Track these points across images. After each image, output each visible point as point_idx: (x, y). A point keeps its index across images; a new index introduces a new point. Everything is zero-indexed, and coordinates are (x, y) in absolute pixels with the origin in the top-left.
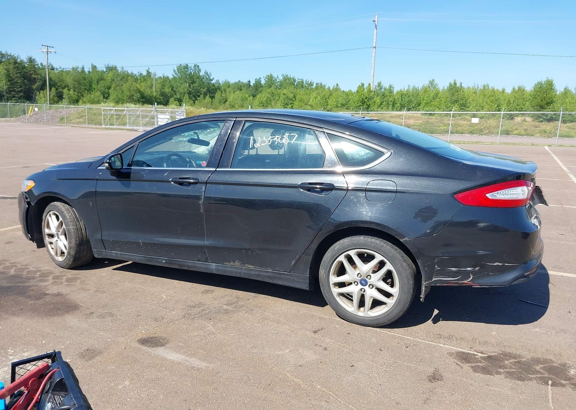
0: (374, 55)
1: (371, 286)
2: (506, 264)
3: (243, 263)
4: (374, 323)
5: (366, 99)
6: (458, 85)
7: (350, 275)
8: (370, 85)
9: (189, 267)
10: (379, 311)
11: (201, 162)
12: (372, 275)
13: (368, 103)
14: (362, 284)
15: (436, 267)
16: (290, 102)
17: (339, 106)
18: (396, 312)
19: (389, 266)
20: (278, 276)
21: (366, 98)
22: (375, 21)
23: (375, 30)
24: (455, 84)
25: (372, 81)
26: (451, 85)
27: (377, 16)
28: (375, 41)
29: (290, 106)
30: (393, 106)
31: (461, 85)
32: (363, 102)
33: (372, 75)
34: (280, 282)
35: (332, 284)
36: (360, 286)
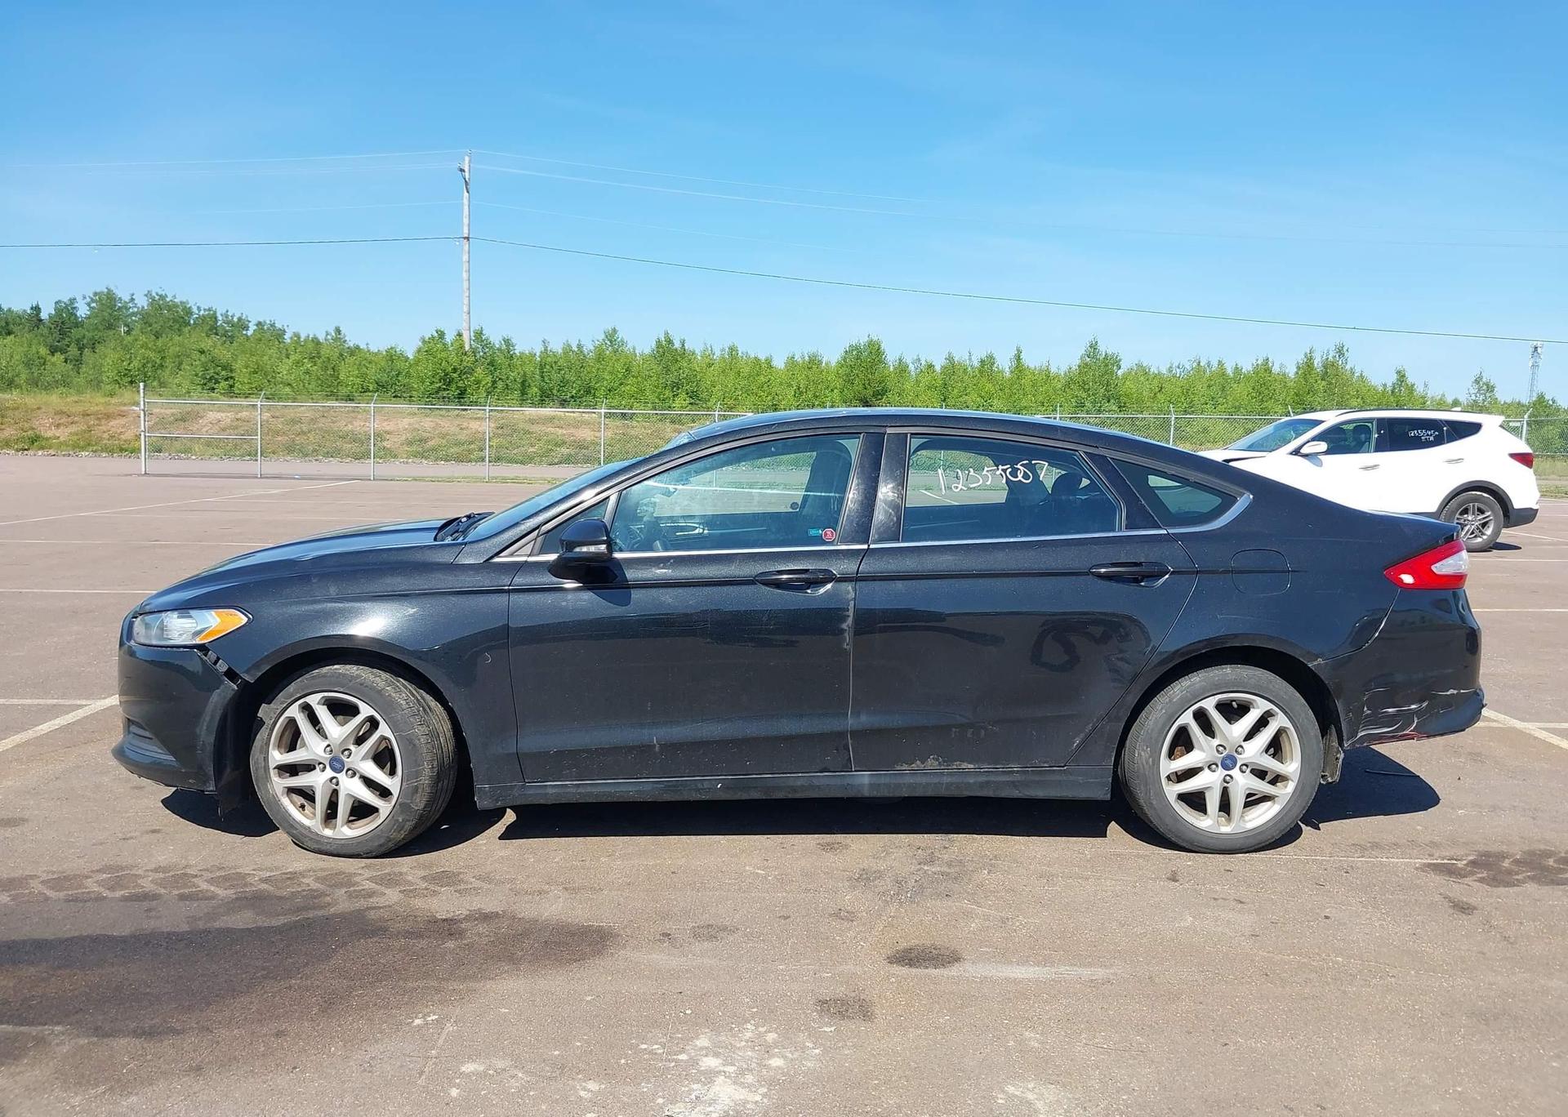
0: (465, 258)
1: (1243, 768)
2: (1462, 691)
5: (454, 373)
6: (677, 345)
7: (1202, 752)
8: (460, 335)
10: (1260, 816)
11: (820, 532)
13: (460, 384)
14: (1226, 767)
15: (1365, 709)
16: (223, 373)
17: (371, 389)
19: (1280, 721)
20: (1037, 778)
21: (455, 370)
22: (464, 171)
23: (466, 194)
24: (670, 342)
25: (465, 325)
26: (659, 342)
27: (467, 159)
28: (466, 221)
29: (224, 384)
30: (523, 393)
31: (683, 345)
32: (447, 381)
33: (466, 309)
34: (1040, 793)
35: (1165, 777)
36: (1221, 772)
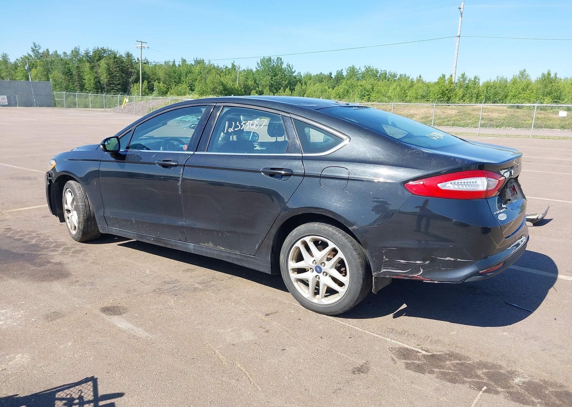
0: (457, 44)
1: (325, 274)
2: (458, 260)
3: (216, 244)
4: (328, 311)
5: (447, 91)
6: (552, 75)
7: (307, 262)
8: (451, 76)
9: (172, 245)
10: (332, 300)
11: (183, 146)
12: (326, 262)
13: (449, 95)
14: (317, 271)
15: (384, 257)
16: (367, 93)
17: (419, 98)
18: (347, 301)
19: (340, 255)
20: (245, 259)
21: (447, 90)
22: (461, 9)
23: (461, 18)
24: (549, 74)
25: (454, 72)
26: (543, 75)
27: (463, 3)
28: (459, 29)
29: (367, 97)
30: (477, 98)
31: (556, 75)
32: (443, 94)
33: (455, 65)
34: (247, 265)
35: (291, 269)
36: (315, 273)
